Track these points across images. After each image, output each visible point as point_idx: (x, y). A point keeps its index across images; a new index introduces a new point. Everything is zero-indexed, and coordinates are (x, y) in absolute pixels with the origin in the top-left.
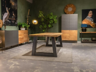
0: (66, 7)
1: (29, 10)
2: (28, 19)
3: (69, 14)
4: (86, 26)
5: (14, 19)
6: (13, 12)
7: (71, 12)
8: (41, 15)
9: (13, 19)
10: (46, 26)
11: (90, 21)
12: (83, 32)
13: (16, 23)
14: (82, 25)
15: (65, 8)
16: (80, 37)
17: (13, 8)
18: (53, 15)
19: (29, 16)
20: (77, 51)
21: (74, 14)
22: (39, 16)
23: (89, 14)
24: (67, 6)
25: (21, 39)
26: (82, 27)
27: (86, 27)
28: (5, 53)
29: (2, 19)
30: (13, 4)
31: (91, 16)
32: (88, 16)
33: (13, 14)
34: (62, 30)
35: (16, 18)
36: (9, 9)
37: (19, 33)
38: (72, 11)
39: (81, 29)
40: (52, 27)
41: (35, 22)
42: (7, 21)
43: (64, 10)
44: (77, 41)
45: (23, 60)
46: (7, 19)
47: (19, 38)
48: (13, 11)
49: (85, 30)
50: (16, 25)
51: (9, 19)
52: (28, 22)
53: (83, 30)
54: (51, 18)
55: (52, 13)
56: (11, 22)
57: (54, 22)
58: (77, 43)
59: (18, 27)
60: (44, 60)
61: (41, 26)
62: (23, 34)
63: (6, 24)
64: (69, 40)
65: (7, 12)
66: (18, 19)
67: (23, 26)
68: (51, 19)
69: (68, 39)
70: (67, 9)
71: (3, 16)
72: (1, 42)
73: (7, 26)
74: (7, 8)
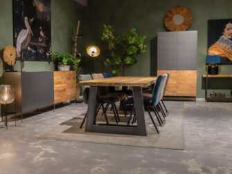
0: (168, 14)
1: (79, 22)
2: (76, 45)
3: (175, 30)
4: (219, 62)
5: (43, 45)
6: (41, 28)
7: (180, 25)
8: (107, 34)
9: (40, 44)
10: (120, 61)
11: (228, 49)
12: (209, 76)
13: (48, 54)
14: (208, 57)
15: (166, 16)
16: (203, 88)
17: (39, 17)
18: (136, 35)
19: (79, 36)
20: (195, 122)
21: (187, 30)
22: (103, 36)
23: (226, 30)
24: (170, 12)
25: (60, 91)
26: (207, 64)
27: (218, 64)
28: (22, 126)
29: (15, 45)
30: (41, 8)
31: (230, 37)
32: (223, 36)
33: (42, 34)
34: (158, 71)
35: (48, 41)
36: (32, 20)
37: (55, 78)
38: (184, 24)
39: (204, 67)
40: (135, 62)
41: (93, 52)
43: (164, 22)
44: (195, 97)
45: (66, 143)
46: (27, 43)
47: (55, 89)
48: (41, 26)
49: (216, 71)
50: (48, 59)
51: (32, 43)
52: (76, 50)
53: (210, 71)
54: (132, 40)
55: (135, 29)
56: (36, 52)
57: (139, 51)
58: (195, 101)
59: (52, 63)
60: (114, 142)
61: (108, 60)
62: (64, 80)
63: (25, 56)
64: (175, 95)
66: (52, 44)
67: (65, 61)
68: (132, 44)
69: (173, 92)
70: (171, 19)
71: (16, 38)
72: (13, 100)
73: (26, 62)
74: (26, 18)
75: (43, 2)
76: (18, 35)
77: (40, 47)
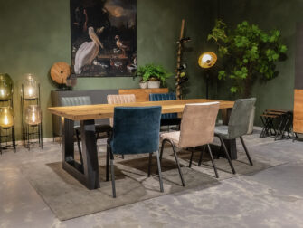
1: (183, 21)
5: (122, 57)
13: (130, 68)
17: (115, 24)
30: (117, 12)
35: (131, 52)
36: (102, 29)
41: (208, 61)
46: (92, 58)
51: (101, 57)
65: (90, 40)
66: (139, 54)
74: (91, 29)
75: (122, 6)
76: (77, 49)
77: (115, 61)
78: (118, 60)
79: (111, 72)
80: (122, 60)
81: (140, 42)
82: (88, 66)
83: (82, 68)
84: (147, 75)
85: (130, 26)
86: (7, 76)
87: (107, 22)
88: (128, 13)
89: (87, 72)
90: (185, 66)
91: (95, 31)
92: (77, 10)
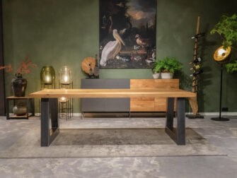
9: (135, 52)
13: (149, 61)
33: (138, 41)
36: (124, 31)
42: (115, 58)
51: (123, 52)
74: (115, 31)
75: (142, 10)
76: (103, 47)
77: (135, 55)
78: (138, 55)
79: (131, 65)
80: (142, 55)
81: (159, 39)
82: (112, 60)
83: (107, 62)
84: (158, 68)
85: (149, 26)
86: (51, 68)
87: (129, 25)
88: (147, 15)
89: (111, 64)
90: (199, 59)
91: (118, 32)
92: (104, 17)
